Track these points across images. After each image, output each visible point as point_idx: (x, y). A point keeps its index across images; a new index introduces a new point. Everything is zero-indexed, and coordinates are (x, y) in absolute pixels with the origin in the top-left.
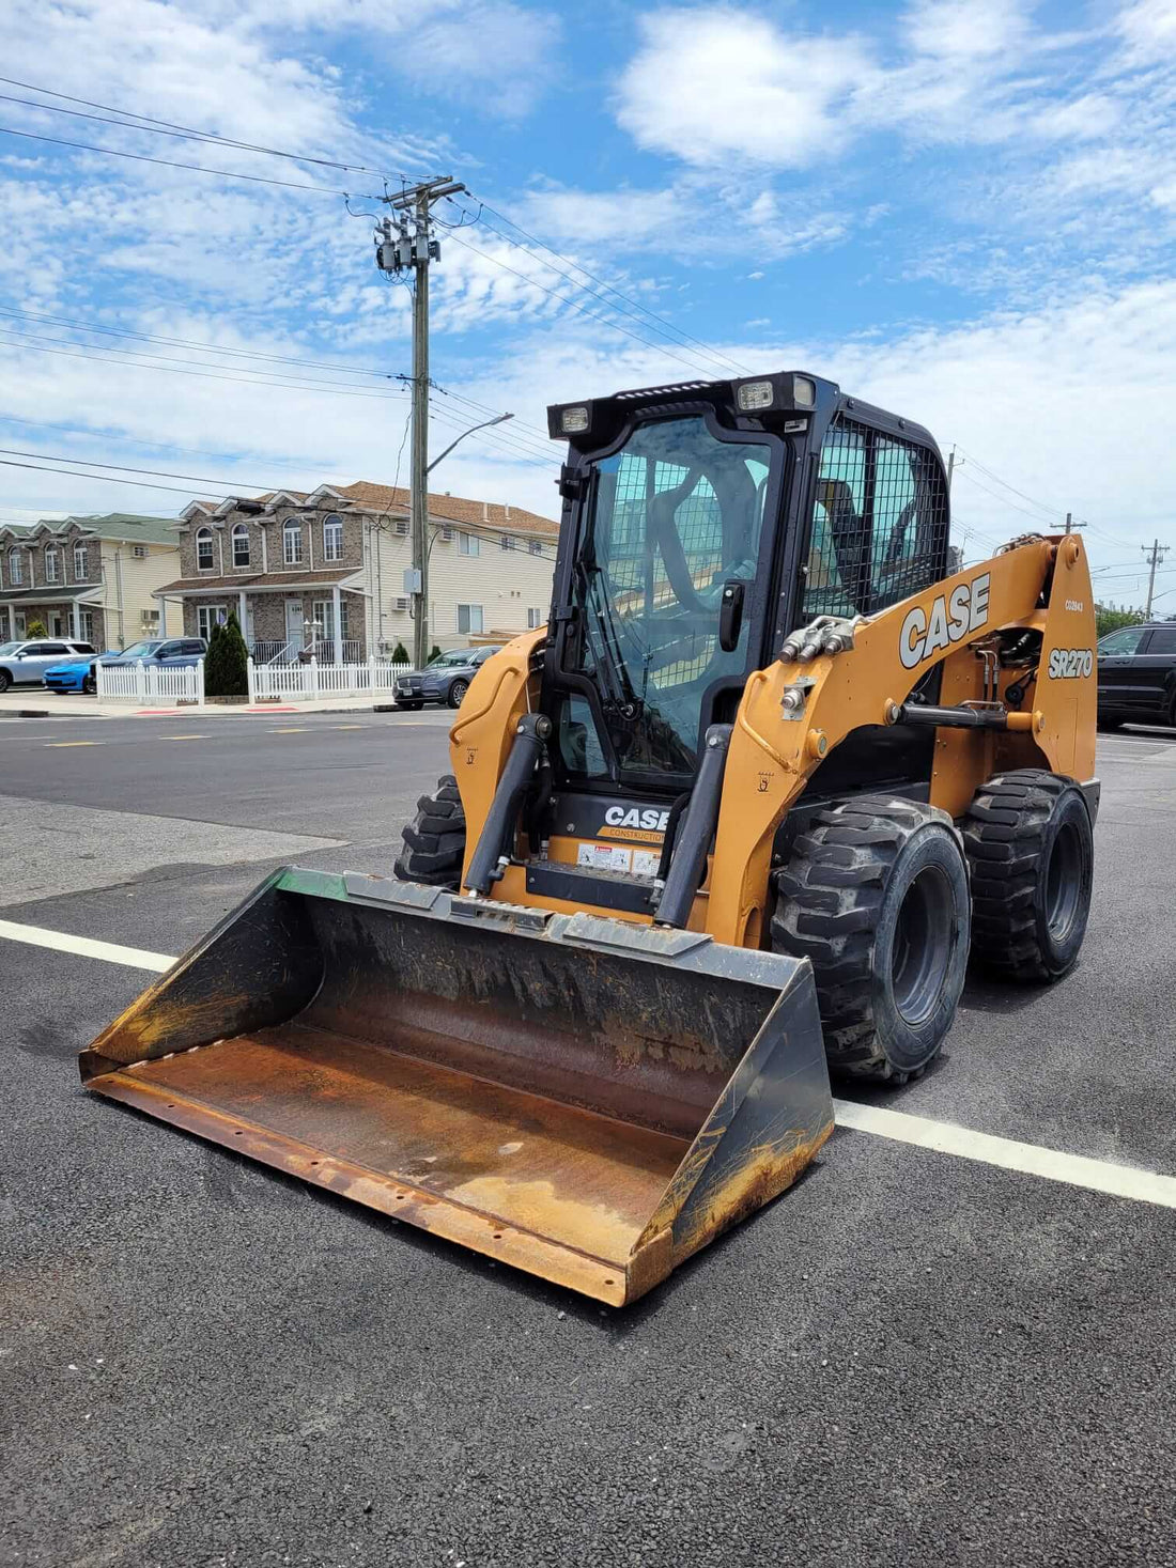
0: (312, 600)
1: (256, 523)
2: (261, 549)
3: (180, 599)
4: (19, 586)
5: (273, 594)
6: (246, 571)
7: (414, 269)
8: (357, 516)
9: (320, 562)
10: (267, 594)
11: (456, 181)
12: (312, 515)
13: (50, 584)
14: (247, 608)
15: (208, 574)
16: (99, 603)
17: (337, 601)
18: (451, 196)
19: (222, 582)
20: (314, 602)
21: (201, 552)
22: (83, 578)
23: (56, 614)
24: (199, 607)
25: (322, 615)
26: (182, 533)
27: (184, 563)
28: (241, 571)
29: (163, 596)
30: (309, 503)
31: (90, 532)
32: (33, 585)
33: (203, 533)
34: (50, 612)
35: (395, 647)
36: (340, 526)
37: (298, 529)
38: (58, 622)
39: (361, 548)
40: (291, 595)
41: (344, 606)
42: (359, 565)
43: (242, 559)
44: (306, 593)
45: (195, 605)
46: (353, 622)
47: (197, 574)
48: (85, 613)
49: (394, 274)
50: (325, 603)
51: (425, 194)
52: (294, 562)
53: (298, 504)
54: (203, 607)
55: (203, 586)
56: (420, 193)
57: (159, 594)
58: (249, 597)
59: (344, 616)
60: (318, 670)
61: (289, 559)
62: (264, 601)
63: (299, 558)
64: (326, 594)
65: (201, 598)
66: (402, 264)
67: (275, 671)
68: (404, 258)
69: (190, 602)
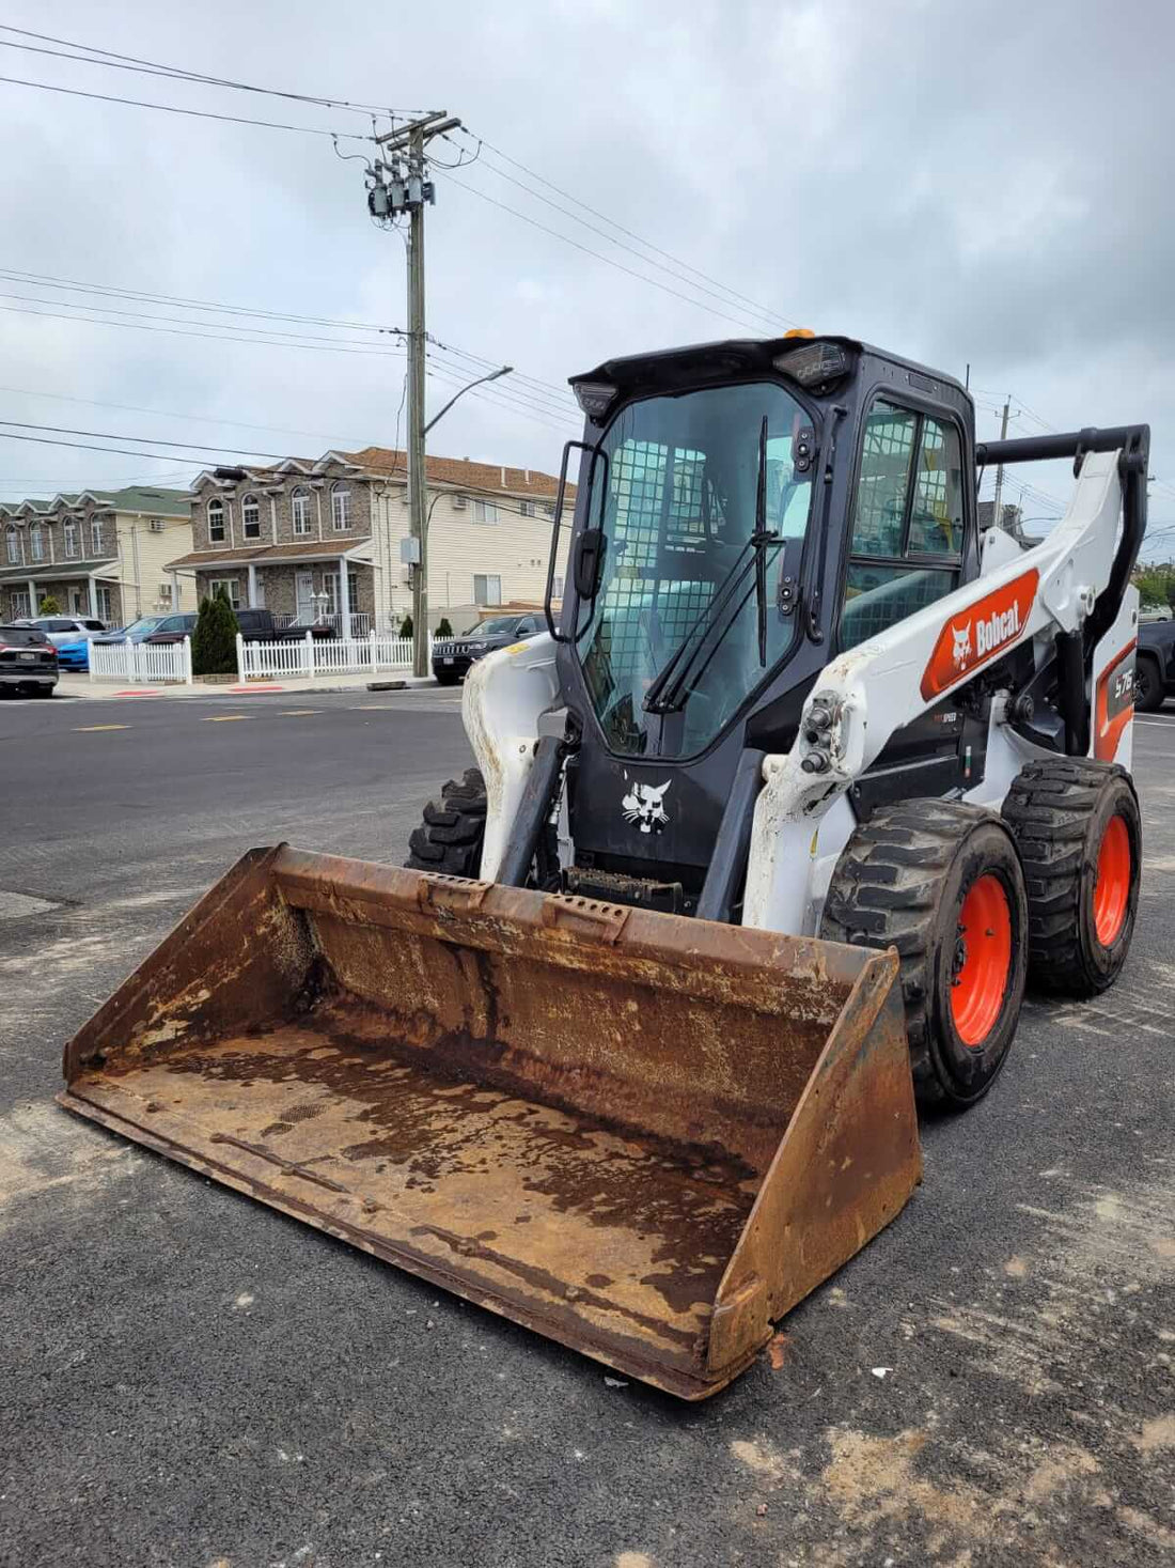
0: (321, 572)
1: (265, 493)
2: (270, 520)
3: (193, 573)
4: (40, 562)
5: (282, 566)
6: (256, 543)
7: (408, 213)
8: (365, 483)
9: (328, 532)
10: (278, 566)
11: (450, 117)
12: (320, 483)
13: (69, 559)
14: (257, 581)
15: (220, 547)
16: (116, 578)
17: (344, 572)
18: (446, 133)
19: (234, 554)
20: (324, 575)
21: (212, 524)
22: (100, 552)
23: (75, 590)
24: (212, 581)
25: (332, 587)
26: (194, 505)
27: (196, 536)
28: (251, 543)
29: (174, 570)
30: (316, 470)
31: (105, 506)
32: (53, 560)
33: (217, 504)
34: (70, 588)
35: (403, 619)
36: (348, 493)
37: (307, 498)
38: (77, 598)
39: (369, 516)
40: (301, 567)
41: (352, 578)
42: (367, 534)
43: (253, 531)
44: (316, 565)
45: (207, 579)
46: (362, 595)
47: (209, 547)
48: (103, 589)
49: (389, 221)
50: (334, 575)
51: (420, 132)
52: (303, 532)
53: (306, 471)
54: (214, 581)
55: (213, 560)
56: (413, 131)
57: (171, 568)
58: (258, 570)
59: (352, 589)
60: (317, 646)
61: (299, 530)
62: (274, 573)
63: (308, 529)
64: (334, 565)
65: (213, 571)
66: (396, 209)
67: (267, 648)
68: (397, 202)
69: (203, 576)
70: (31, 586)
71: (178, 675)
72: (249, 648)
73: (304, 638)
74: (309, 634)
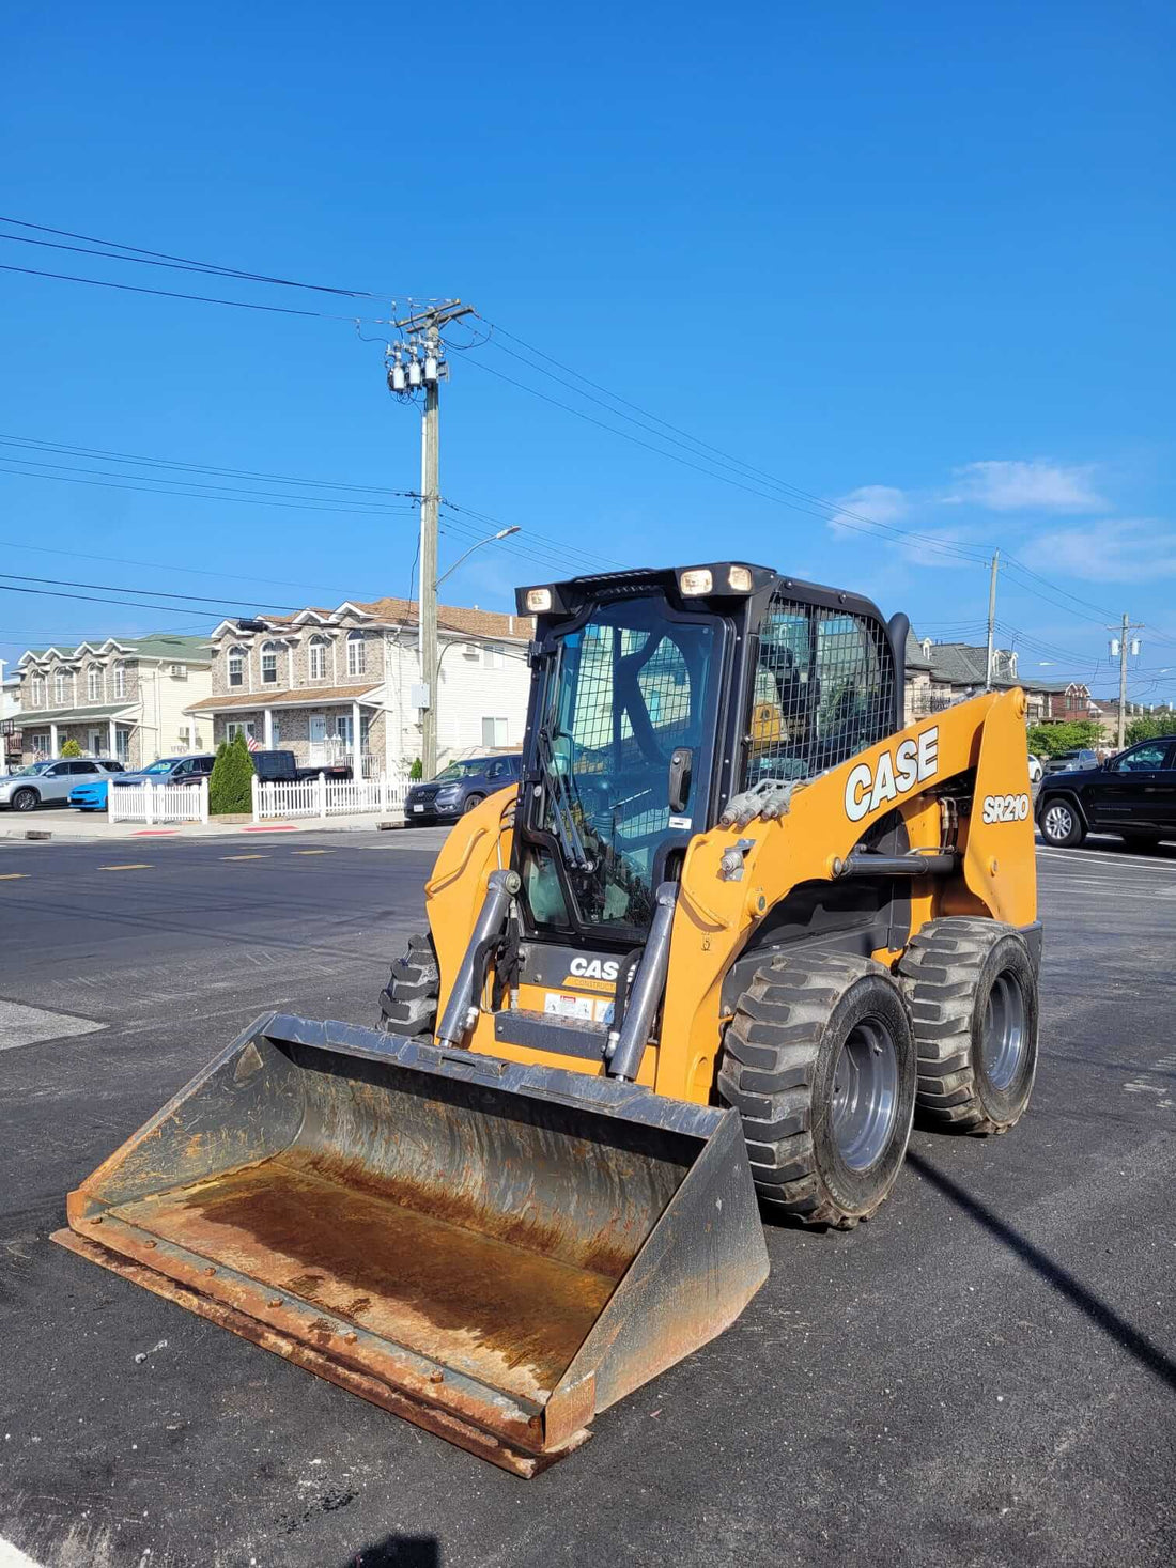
0: (334, 715)
1: (283, 641)
2: (287, 666)
3: (211, 716)
4: (63, 705)
5: (297, 709)
6: (272, 688)
7: (425, 389)
8: (378, 632)
9: (342, 678)
10: (293, 710)
12: (335, 631)
13: (91, 703)
14: (273, 724)
15: (239, 691)
16: (135, 721)
17: (357, 715)
18: (460, 319)
19: (250, 698)
20: (337, 718)
21: (231, 669)
22: (121, 696)
23: (95, 732)
24: (228, 724)
25: (344, 730)
26: (215, 652)
27: (215, 680)
28: (269, 688)
29: (193, 713)
30: (332, 620)
31: (129, 652)
32: (75, 704)
33: (235, 650)
34: (90, 731)
35: (414, 760)
36: (362, 641)
37: (323, 646)
38: (97, 739)
39: (382, 663)
40: (315, 710)
41: (364, 721)
42: (380, 680)
43: (270, 676)
44: (329, 708)
45: (225, 721)
46: (372, 736)
47: (227, 691)
48: (122, 731)
49: (407, 396)
50: (347, 718)
51: (438, 316)
52: (319, 678)
53: (323, 621)
54: (231, 724)
55: (229, 703)
56: (429, 318)
57: (190, 713)
58: (275, 713)
59: (365, 730)
60: (329, 786)
61: (314, 675)
62: (293, 718)
63: (324, 674)
64: (347, 708)
65: (230, 714)
66: (414, 385)
67: (281, 789)
68: (415, 378)
69: (220, 719)
70: (54, 729)
71: (195, 816)
72: (264, 789)
73: (317, 779)
74: (322, 775)
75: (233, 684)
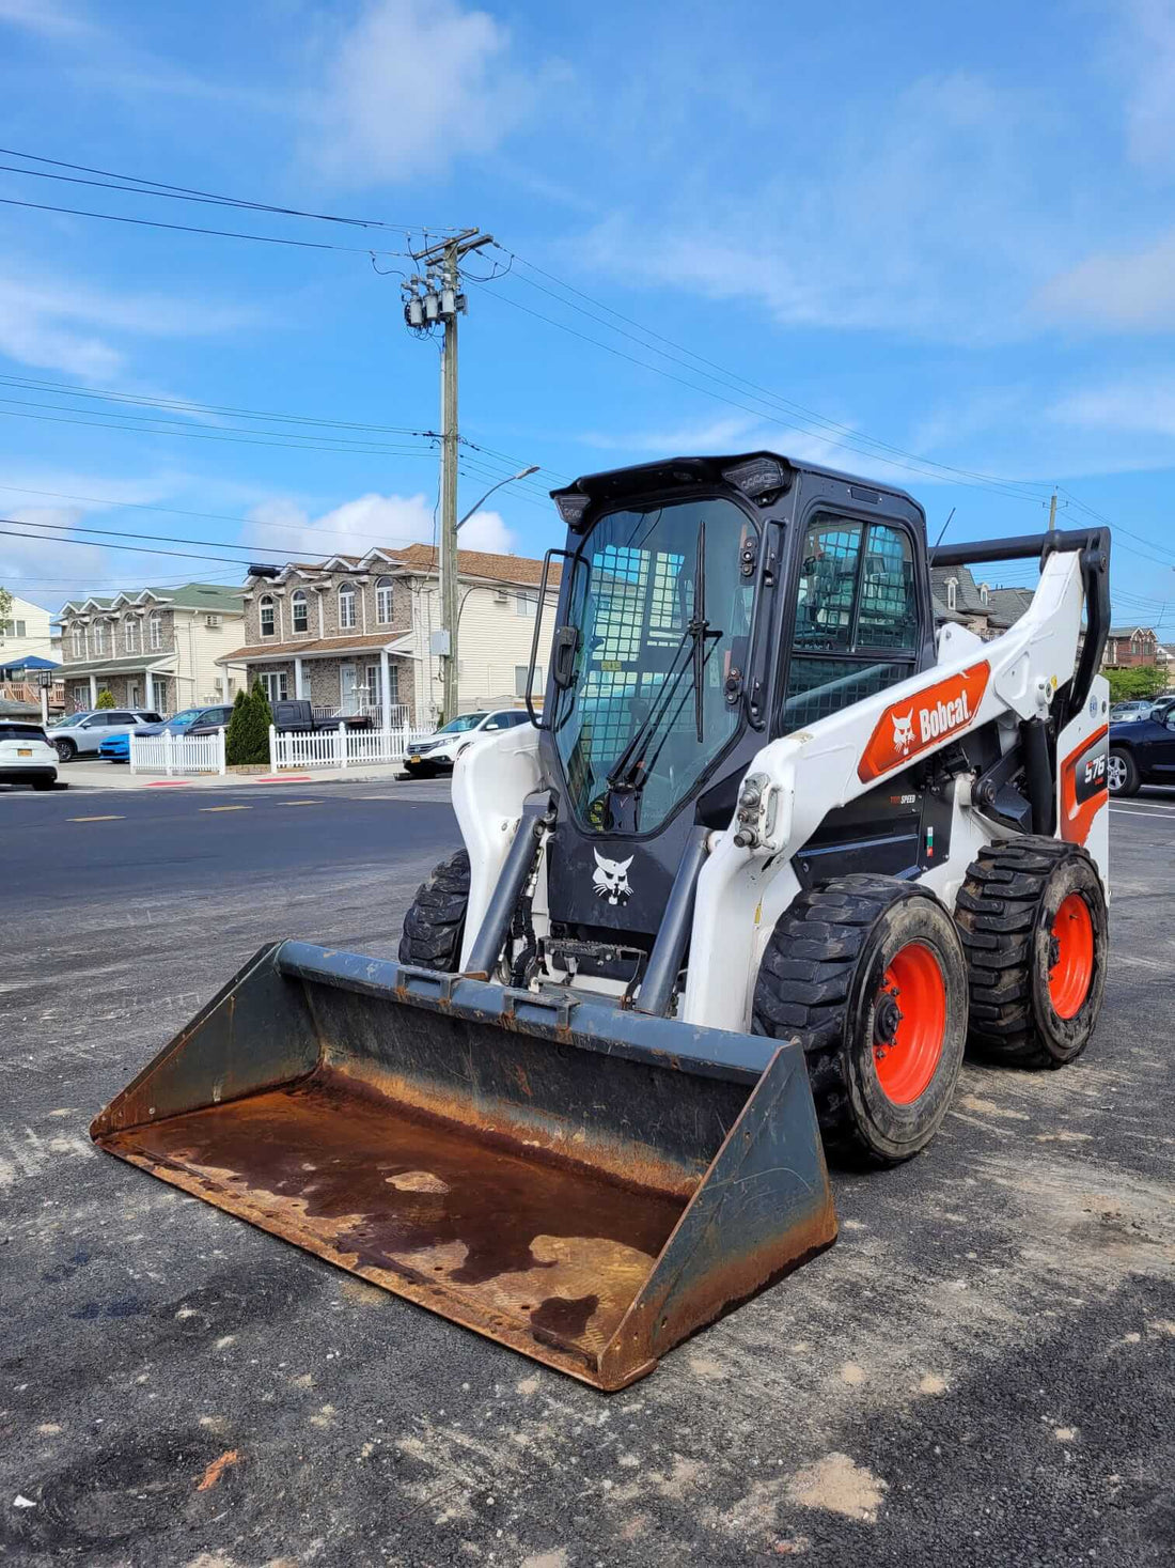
0: (365, 664)
1: (312, 589)
2: (318, 615)
3: (244, 666)
4: (102, 657)
5: (329, 659)
6: (303, 638)
7: (443, 323)
8: (407, 578)
9: (372, 626)
10: (324, 660)
11: (483, 234)
12: (365, 578)
13: (129, 654)
14: (303, 673)
15: (271, 639)
16: (171, 672)
17: (385, 664)
18: (479, 248)
19: (281, 648)
20: (367, 667)
21: (263, 619)
22: (158, 647)
23: (134, 683)
24: (261, 675)
25: (374, 679)
26: (247, 601)
27: (248, 630)
28: (300, 637)
29: (226, 663)
30: (361, 566)
31: (164, 602)
32: (114, 655)
33: (268, 600)
34: (129, 682)
35: (441, 710)
36: (390, 588)
37: (352, 594)
38: (135, 691)
39: (410, 610)
40: (346, 659)
41: (393, 670)
42: (408, 628)
43: (301, 625)
44: (360, 657)
45: (257, 671)
46: (403, 686)
47: (259, 641)
48: (159, 682)
49: (424, 331)
50: (377, 667)
51: (455, 249)
52: (348, 626)
53: (351, 568)
54: (265, 674)
55: (262, 653)
56: (448, 247)
57: (223, 663)
58: (304, 663)
59: (394, 680)
60: (350, 736)
61: (344, 624)
62: (322, 666)
63: (353, 623)
64: (376, 657)
65: (262, 665)
66: (431, 319)
67: (300, 739)
68: (432, 313)
69: (252, 668)
70: (92, 680)
71: (212, 766)
72: (282, 739)
73: (337, 729)
74: (342, 725)
75: (265, 634)
